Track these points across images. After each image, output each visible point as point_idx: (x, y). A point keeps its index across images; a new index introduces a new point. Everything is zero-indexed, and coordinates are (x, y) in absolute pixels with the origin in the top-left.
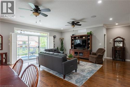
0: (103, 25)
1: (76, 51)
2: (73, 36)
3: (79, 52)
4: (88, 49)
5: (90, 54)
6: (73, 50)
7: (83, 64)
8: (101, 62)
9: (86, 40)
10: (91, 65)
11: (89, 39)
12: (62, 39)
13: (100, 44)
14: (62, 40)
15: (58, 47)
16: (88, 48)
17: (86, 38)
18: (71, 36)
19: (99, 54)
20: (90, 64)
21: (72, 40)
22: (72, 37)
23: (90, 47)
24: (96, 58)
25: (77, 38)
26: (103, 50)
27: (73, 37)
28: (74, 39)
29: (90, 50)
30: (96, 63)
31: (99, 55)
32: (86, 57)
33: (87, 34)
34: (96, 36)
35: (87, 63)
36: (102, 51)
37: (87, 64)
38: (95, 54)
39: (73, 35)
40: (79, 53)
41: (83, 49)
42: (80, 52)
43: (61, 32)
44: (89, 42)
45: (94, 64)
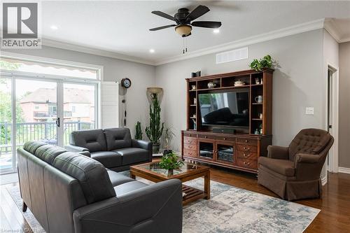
0: (321, 26)
1: (204, 140)
2: (196, 79)
3: (219, 142)
4: (253, 132)
5: (264, 153)
6: (195, 136)
7: (227, 202)
8: (310, 193)
9: (247, 94)
10: (261, 209)
11: (257, 91)
12: (154, 91)
13: (310, 110)
14: (155, 95)
15: (139, 124)
16: (256, 125)
17: (246, 84)
18: (188, 80)
19: (303, 155)
20: (259, 198)
21: (191, 96)
22: (190, 84)
23: (261, 121)
24: (288, 174)
25: (210, 85)
26: (325, 139)
27: (194, 83)
28: (199, 92)
29: (262, 139)
30: (286, 199)
31: (304, 162)
32: (243, 165)
33: (250, 69)
34: (288, 77)
35: (247, 193)
36: (316, 141)
37: (243, 201)
38: (283, 154)
39: (194, 75)
40: (215, 147)
41: (235, 132)
42: (223, 142)
43: (154, 66)
44: (259, 101)
45: (278, 201)
